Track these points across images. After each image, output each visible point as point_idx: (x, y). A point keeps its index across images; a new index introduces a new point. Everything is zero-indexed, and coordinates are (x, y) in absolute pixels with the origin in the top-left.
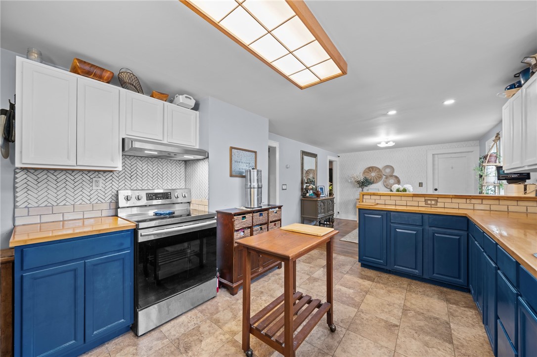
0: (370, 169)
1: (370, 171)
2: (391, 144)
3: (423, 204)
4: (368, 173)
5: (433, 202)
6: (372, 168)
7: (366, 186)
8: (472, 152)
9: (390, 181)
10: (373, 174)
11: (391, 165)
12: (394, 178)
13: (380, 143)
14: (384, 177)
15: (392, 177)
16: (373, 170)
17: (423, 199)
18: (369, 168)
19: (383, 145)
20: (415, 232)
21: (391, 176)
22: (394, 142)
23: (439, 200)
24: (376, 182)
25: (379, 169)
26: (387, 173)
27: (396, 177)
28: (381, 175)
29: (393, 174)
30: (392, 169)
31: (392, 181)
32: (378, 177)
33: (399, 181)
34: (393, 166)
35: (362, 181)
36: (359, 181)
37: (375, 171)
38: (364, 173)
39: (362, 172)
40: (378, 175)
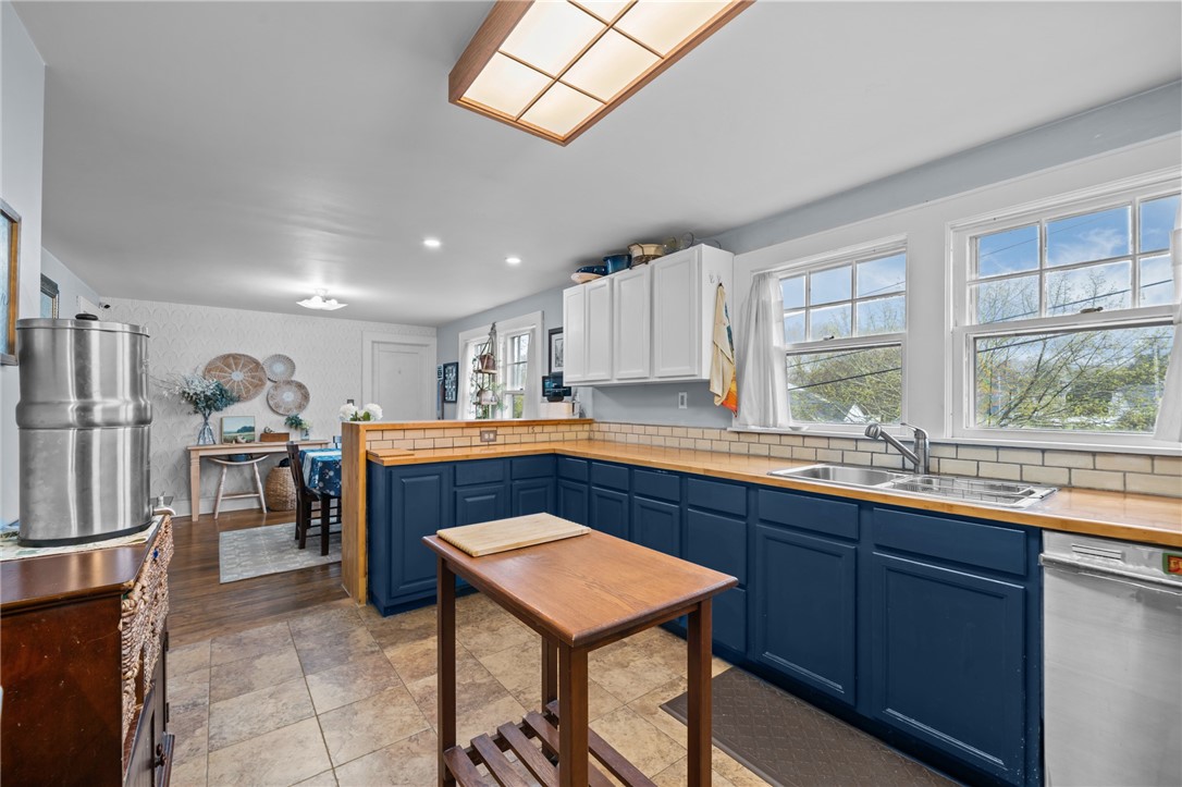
0: (231, 361)
1: (229, 366)
2: (333, 305)
3: (477, 441)
4: (222, 371)
5: (492, 436)
6: (236, 357)
7: (217, 409)
8: (426, 346)
9: (285, 395)
10: (238, 376)
11: (287, 355)
12: (294, 389)
13: (309, 297)
14: (269, 384)
15: (288, 386)
16: (236, 364)
17: (476, 431)
18: (226, 358)
19: (316, 303)
20: (493, 497)
21: (289, 383)
22: (340, 301)
23: (500, 431)
24: (247, 399)
25: (257, 363)
26: (276, 375)
27: (300, 386)
28: (260, 380)
29: (293, 379)
30: (290, 364)
31: (289, 396)
32: (251, 384)
33: (306, 397)
34: (291, 358)
35: (209, 393)
36: (195, 394)
37: (244, 366)
38: (209, 370)
39: (202, 368)
40: (253, 378)
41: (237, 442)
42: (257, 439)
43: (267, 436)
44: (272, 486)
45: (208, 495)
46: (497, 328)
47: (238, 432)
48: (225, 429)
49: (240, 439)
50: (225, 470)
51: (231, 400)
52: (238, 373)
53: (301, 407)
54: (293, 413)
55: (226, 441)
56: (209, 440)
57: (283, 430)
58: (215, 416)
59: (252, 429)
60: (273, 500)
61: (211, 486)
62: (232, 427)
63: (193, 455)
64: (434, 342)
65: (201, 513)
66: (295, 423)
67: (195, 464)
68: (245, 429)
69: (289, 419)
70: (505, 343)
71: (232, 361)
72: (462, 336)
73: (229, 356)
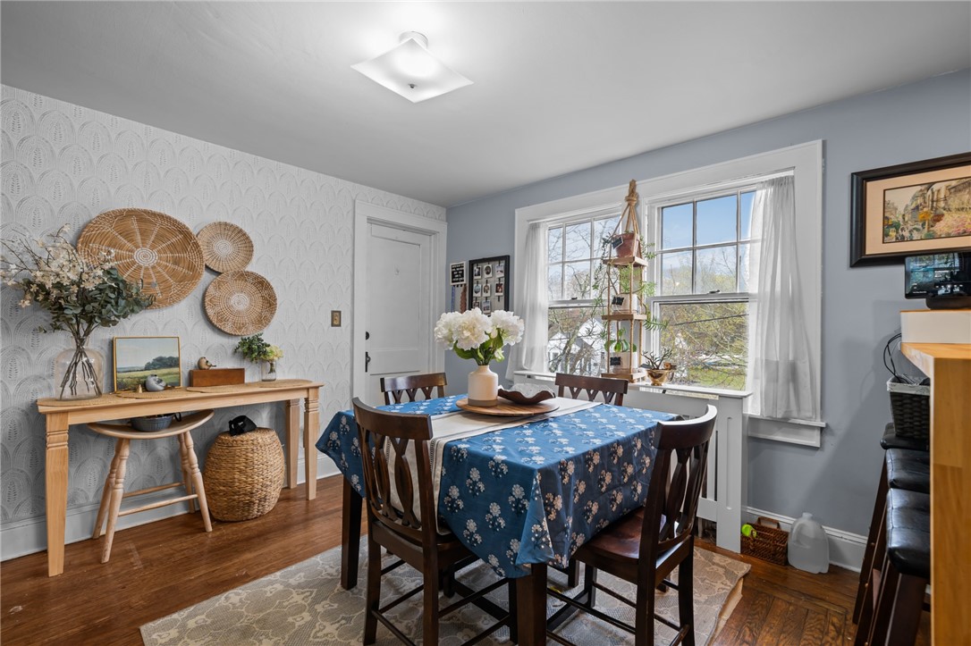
1: (128, 235)
4: (112, 243)
6: (144, 217)
7: (106, 322)
9: (234, 300)
10: (147, 257)
11: (239, 224)
12: (251, 287)
14: (206, 277)
15: (240, 283)
16: (143, 232)
18: (122, 217)
21: (243, 277)
25: (186, 233)
26: (219, 259)
27: (262, 284)
28: (192, 268)
29: (249, 268)
30: (243, 241)
31: (241, 301)
32: (173, 274)
33: (270, 303)
34: (246, 230)
35: (90, 286)
36: (59, 286)
37: (160, 238)
38: (82, 239)
39: (69, 233)
40: (176, 262)
41: (146, 388)
42: (183, 383)
43: (202, 376)
44: (222, 475)
45: (81, 501)
46: (638, 190)
47: (148, 368)
48: (121, 363)
49: (152, 382)
50: (126, 452)
51: (137, 303)
52: (147, 250)
53: (263, 321)
54: (250, 333)
55: (123, 387)
56: (84, 386)
57: (230, 364)
58: (99, 337)
59: (174, 362)
60: (223, 501)
61: (89, 481)
62: (132, 360)
63: (52, 424)
64: (442, 228)
65: (66, 543)
66: (253, 351)
67: (57, 443)
68: (161, 363)
69: (243, 343)
70: (650, 217)
71: (134, 225)
72: (522, 215)
73: (131, 213)
